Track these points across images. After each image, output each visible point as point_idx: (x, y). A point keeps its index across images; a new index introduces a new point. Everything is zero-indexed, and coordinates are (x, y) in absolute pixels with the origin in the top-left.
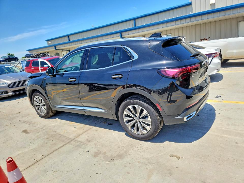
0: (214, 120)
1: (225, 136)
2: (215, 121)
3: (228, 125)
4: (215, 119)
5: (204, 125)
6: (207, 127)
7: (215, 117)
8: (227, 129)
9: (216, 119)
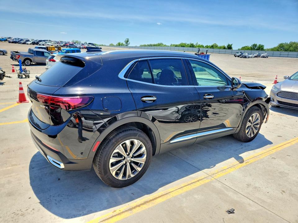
0: (31, 181)
1: (9, 168)
2: (29, 181)
3: (9, 182)
4: (31, 185)
5: (39, 170)
6: (34, 169)
7: (32, 187)
8: (9, 177)
9: (29, 184)
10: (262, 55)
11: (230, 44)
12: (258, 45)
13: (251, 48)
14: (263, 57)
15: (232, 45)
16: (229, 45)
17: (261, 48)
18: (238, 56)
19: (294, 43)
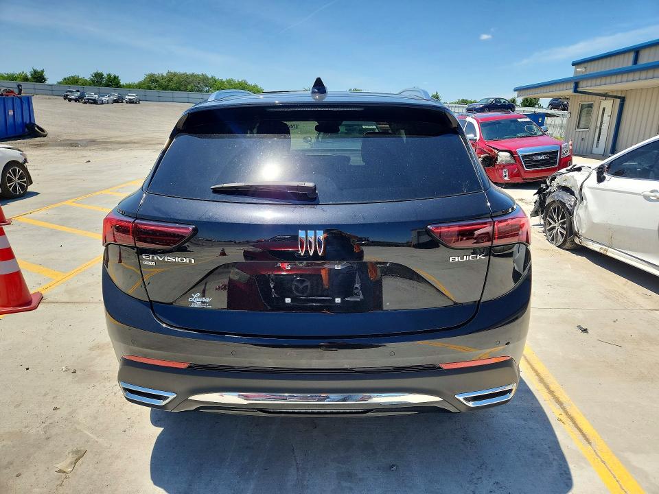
10: (127, 97)
11: (39, 69)
12: (105, 75)
13: (93, 81)
14: (131, 102)
15: (43, 71)
16: (35, 72)
17: (113, 82)
18: (76, 100)
19: (175, 74)
